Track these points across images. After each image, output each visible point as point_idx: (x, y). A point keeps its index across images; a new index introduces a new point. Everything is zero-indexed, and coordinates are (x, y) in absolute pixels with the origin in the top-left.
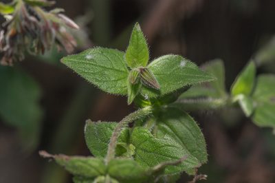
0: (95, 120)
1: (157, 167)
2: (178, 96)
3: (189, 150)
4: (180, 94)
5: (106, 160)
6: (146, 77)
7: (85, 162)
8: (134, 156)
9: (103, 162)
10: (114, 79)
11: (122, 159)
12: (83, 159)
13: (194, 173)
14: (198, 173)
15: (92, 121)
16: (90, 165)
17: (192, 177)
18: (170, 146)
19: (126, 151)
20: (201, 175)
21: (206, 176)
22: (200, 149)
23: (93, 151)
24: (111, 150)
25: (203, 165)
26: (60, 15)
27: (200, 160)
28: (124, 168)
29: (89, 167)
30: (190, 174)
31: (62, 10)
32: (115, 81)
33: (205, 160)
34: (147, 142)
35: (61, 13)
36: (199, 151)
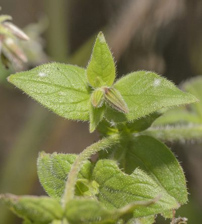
0: (50, 151)
1: (124, 209)
2: (152, 121)
3: (165, 188)
4: (155, 119)
5: (64, 201)
6: (112, 98)
7: (37, 204)
8: (98, 196)
9: (60, 203)
10: (72, 101)
11: (83, 199)
12: (35, 199)
13: (172, 216)
14: (176, 216)
15: (47, 152)
16: (43, 207)
17: (169, 220)
18: (141, 183)
19: (87, 189)
20: (179, 218)
21: (186, 219)
22: (179, 187)
23: (47, 189)
24: (70, 188)
25: (183, 206)
26: (7, 24)
27: (179, 200)
28: (86, 211)
29: (41, 210)
30: (166, 217)
31: (9, 18)
32: (73, 103)
33: (185, 200)
34: (114, 179)
35: (8, 21)
36: (177, 189)
